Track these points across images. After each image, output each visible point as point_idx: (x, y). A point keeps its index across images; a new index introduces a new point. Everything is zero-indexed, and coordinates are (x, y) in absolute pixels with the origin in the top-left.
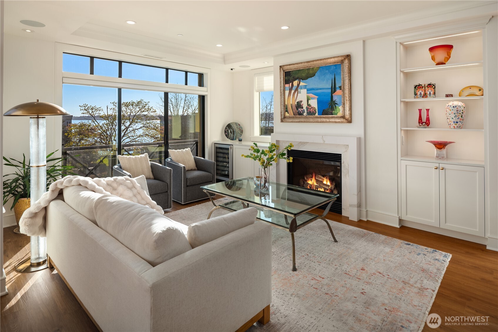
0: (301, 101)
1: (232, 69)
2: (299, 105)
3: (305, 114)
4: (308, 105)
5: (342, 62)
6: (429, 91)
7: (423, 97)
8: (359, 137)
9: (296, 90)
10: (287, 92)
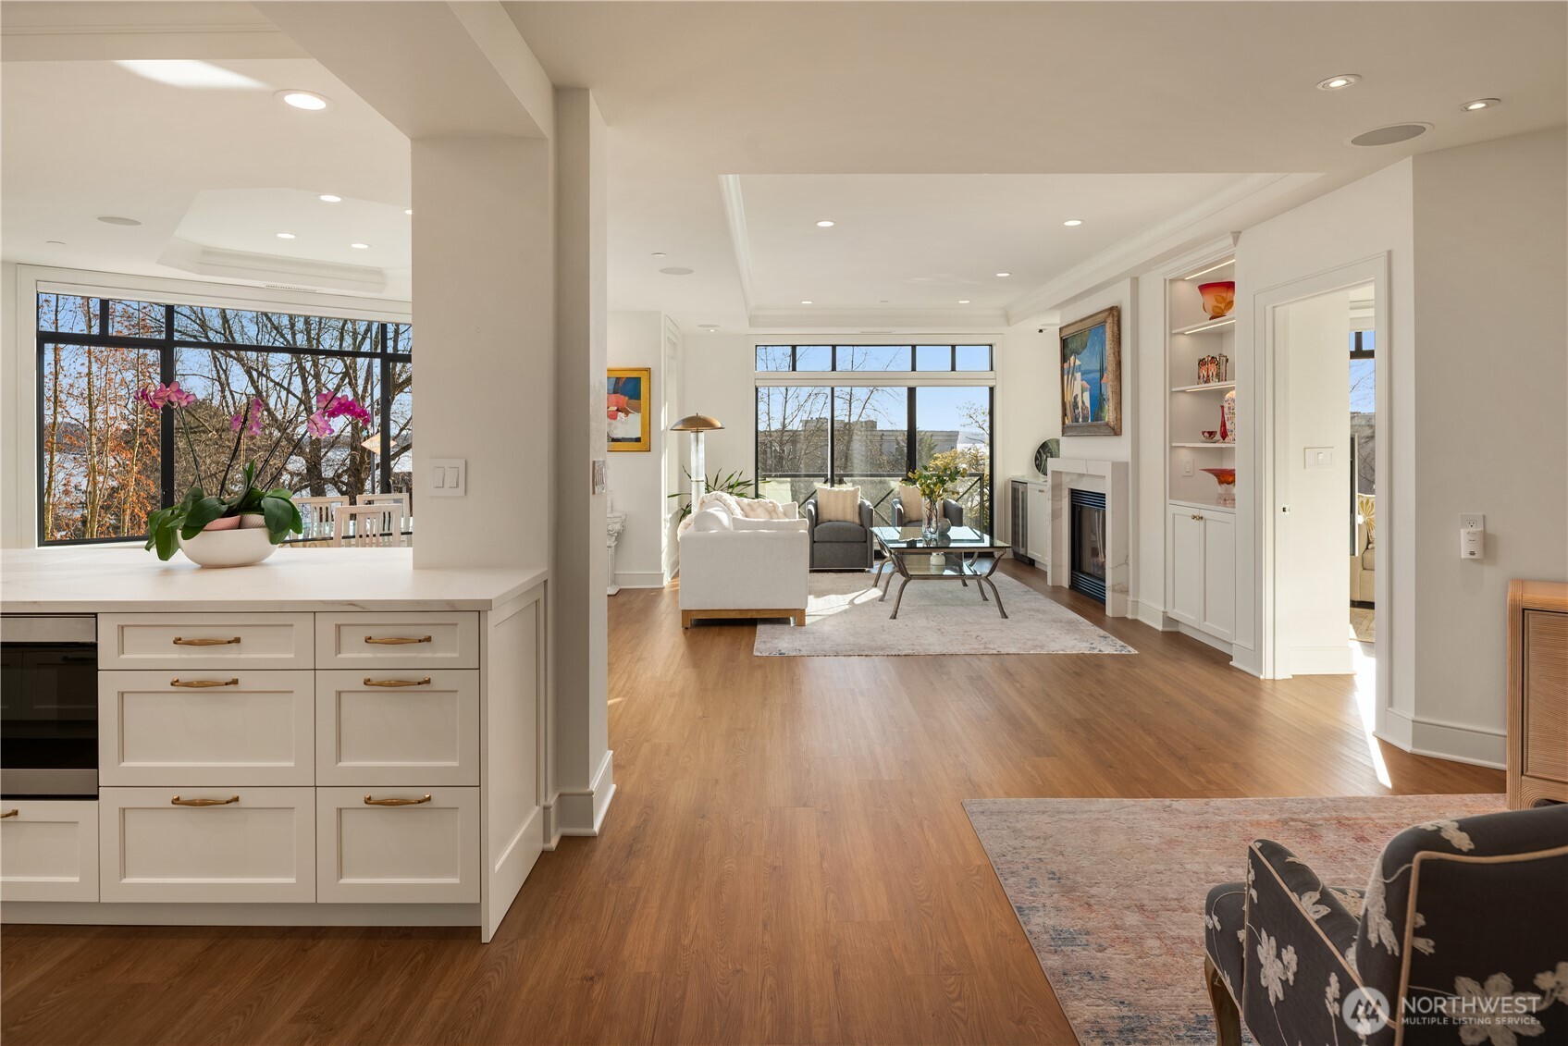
0: (1077, 395)
1: (1041, 331)
2: (1075, 405)
3: (1080, 420)
4: (1083, 402)
5: (1105, 322)
6: (1213, 369)
7: (1206, 382)
8: (1125, 461)
9: (1073, 375)
10: (1066, 377)
